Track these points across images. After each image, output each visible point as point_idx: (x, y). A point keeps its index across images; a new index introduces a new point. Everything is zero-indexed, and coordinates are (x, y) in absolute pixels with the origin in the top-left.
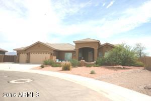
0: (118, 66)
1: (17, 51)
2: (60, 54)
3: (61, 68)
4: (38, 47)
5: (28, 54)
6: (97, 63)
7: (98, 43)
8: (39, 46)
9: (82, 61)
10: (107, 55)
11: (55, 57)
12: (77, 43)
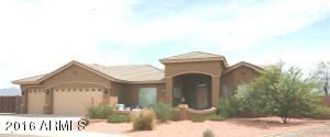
0: (269, 119)
1: (22, 86)
2: (127, 92)
3: (130, 126)
4: (73, 75)
5: (49, 93)
6: (218, 112)
7: (221, 62)
8: (76, 73)
9: (181, 106)
10: (242, 91)
11: (116, 99)
12: (169, 64)
